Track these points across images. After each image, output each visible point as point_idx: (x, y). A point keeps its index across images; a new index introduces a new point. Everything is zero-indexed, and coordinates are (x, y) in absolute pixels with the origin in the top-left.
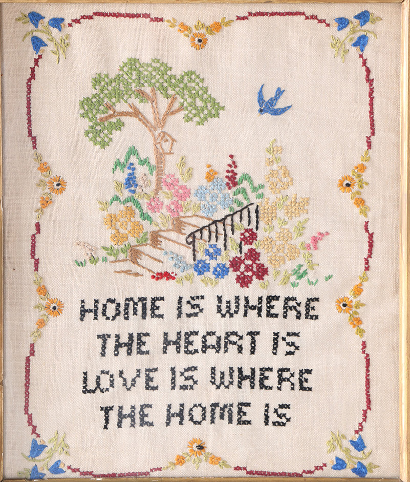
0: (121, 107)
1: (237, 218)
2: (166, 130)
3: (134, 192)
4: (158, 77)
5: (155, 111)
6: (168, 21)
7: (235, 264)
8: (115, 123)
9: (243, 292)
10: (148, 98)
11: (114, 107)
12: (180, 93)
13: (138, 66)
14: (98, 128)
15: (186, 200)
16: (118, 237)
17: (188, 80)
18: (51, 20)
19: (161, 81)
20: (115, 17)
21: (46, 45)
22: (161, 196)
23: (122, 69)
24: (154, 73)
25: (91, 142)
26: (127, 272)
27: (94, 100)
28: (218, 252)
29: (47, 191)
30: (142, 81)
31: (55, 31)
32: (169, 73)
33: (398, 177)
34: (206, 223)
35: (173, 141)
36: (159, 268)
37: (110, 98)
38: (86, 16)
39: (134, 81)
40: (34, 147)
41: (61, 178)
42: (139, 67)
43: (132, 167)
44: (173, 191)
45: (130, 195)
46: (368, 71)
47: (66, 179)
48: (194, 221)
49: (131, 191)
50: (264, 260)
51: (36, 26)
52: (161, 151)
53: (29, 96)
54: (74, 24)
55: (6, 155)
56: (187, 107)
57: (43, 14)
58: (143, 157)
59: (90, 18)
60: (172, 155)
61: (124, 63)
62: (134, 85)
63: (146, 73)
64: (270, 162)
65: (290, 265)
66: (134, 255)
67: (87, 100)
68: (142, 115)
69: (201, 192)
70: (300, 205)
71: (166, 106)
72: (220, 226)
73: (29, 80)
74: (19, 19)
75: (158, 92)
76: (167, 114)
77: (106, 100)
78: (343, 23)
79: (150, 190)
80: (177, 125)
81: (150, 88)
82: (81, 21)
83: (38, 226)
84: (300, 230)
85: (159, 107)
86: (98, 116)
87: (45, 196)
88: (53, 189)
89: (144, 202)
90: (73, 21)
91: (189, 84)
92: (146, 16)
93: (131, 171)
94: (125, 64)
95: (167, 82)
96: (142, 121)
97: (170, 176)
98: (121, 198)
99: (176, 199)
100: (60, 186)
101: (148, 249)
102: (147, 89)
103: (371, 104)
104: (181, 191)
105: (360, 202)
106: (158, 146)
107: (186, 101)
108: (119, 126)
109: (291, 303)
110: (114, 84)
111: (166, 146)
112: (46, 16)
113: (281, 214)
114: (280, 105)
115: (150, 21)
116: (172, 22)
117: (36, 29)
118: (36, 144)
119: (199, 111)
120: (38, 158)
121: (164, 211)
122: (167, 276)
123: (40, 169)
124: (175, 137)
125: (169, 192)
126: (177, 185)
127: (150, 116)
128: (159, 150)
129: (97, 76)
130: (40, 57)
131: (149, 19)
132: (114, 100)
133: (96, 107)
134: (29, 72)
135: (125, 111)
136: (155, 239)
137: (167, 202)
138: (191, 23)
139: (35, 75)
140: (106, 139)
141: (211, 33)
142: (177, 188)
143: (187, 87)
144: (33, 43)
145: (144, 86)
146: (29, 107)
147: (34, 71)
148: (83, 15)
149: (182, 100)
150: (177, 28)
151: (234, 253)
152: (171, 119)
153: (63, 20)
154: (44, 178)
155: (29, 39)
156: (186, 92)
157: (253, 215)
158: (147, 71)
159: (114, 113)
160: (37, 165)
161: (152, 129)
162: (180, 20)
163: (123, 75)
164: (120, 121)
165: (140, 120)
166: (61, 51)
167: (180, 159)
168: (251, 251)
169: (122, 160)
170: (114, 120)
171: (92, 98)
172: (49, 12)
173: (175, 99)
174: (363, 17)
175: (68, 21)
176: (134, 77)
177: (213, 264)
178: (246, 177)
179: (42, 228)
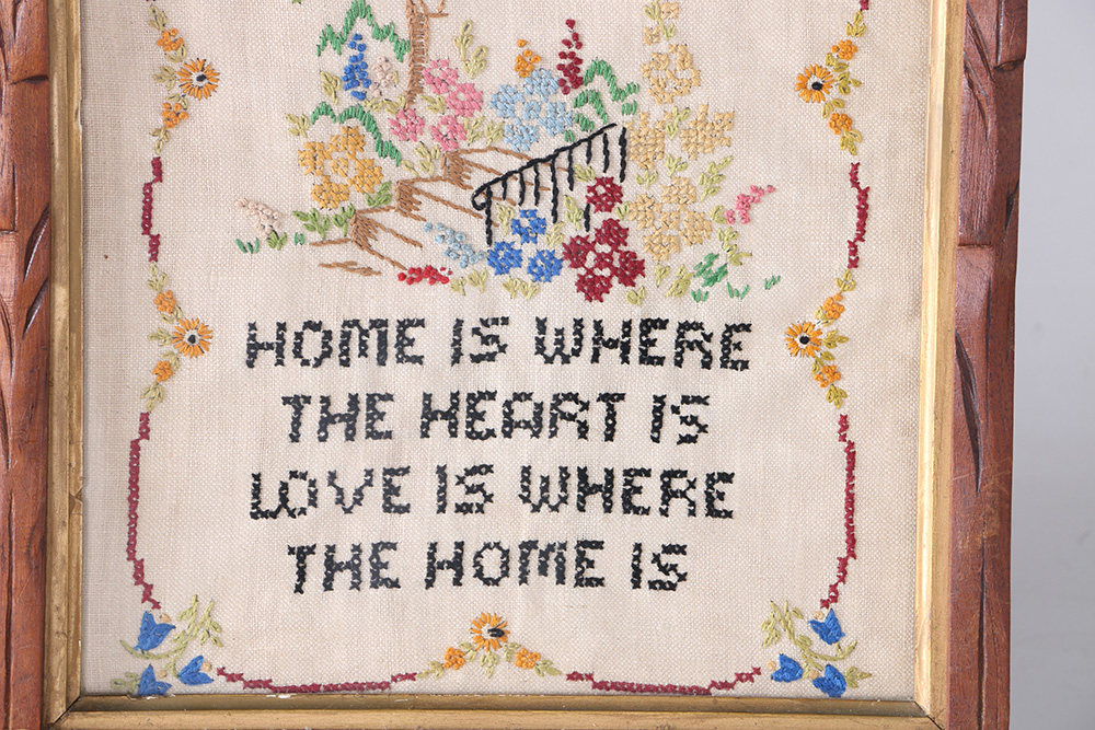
1: (580, 154)
3: (363, 96)
7: (576, 252)
9: (591, 311)
15: (472, 115)
16: (327, 192)
22: (421, 106)
26: (348, 266)
28: (539, 226)
29: (177, 90)
33: (925, 70)
34: (516, 164)
36: (414, 259)
41: (207, 63)
43: (359, 42)
44: (446, 95)
45: (354, 102)
47: (217, 67)
48: (488, 159)
49: (356, 94)
50: (636, 244)
52: (421, 10)
55: (89, 12)
58: (382, 21)
60: (444, 19)
65: (691, 256)
66: (363, 230)
69: (505, 100)
70: (716, 129)
72: (545, 171)
79: (396, 94)
83: (157, 165)
84: (714, 180)
87: (172, 103)
88: (189, 89)
89: (384, 119)
93: (356, 52)
97: (440, 64)
98: (335, 109)
99: (452, 112)
100: (205, 82)
101: (390, 218)
104: (462, 96)
105: (843, 123)
109: (692, 335)
113: (673, 146)
120: (158, 19)
121: (426, 137)
122: (431, 274)
123: (162, 43)
125: (436, 97)
126: (454, 84)
128: (418, 9)
136: (407, 198)
137: (432, 118)
142: (453, 88)
151: (572, 229)
154: (170, 63)
157: (615, 149)
160: (156, 34)
167: (462, 27)
168: (609, 224)
169: (338, 29)
177: (529, 251)
178: (602, 68)
179: (167, 170)
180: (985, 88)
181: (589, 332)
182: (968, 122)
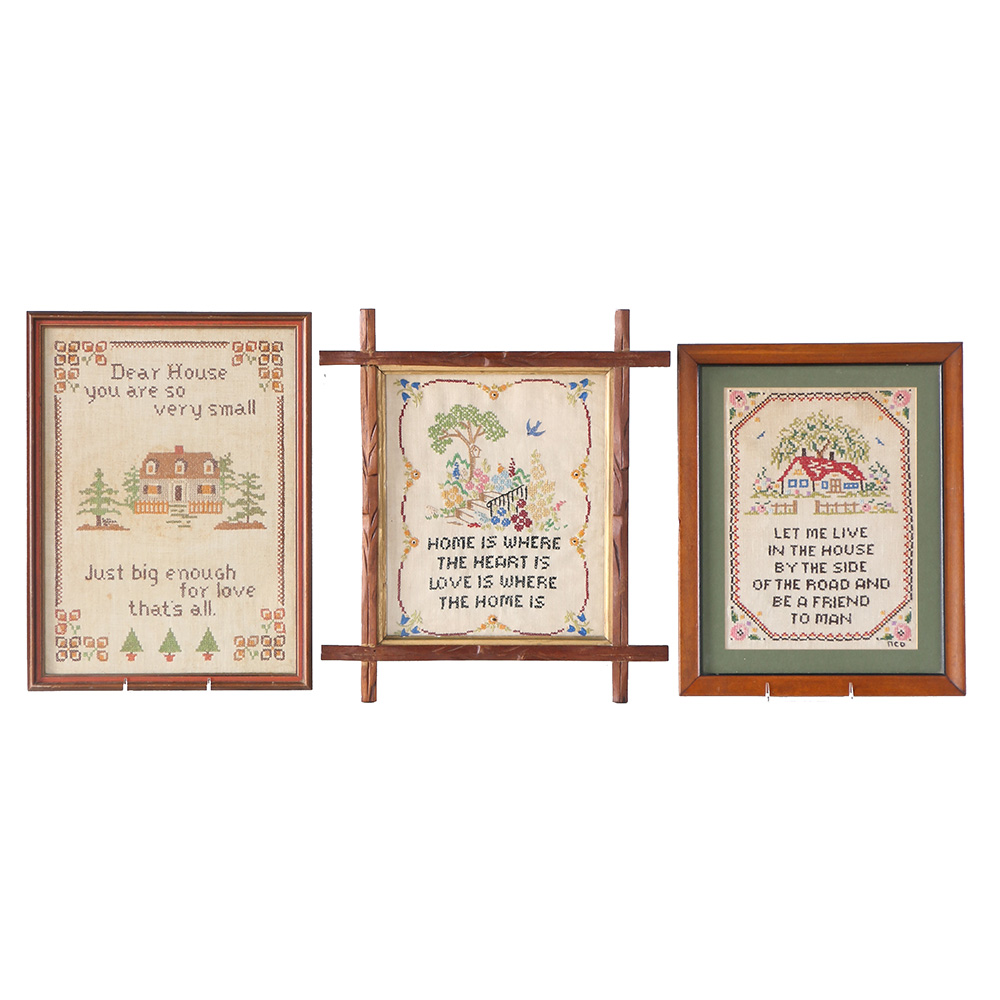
0: (451, 431)
1: (515, 493)
2: (476, 444)
3: (458, 478)
4: (471, 415)
5: (470, 433)
6: (477, 384)
7: (514, 519)
9: (519, 534)
10: (466, 426)
11: (447, 431)
12: (484, 424)
13: (460, 409)
14: (438, 443)
15: (486, 483)
16: (449, 503)
18: (413, 383)
19: (473, 417)
20: (448, 382)
21: (410, 397)
22: (473, 480)
23: (451, 410)
24: (469, 413)
25: (435, 451)
26: (454, 523)
28: (505, 512)
29: (410, 478)
30: (463, 417)
31: (415, 389)
32: (478, 413)
33: (604, 471)
34: (499, 495)
35: (480, 450)
36: (472, 521)
37: (445, 427)
38: (432, 381)
39: (458, 417)
40: (403, 454)
41: (418, 470)
43: (457, 464)
44: (480, 478)
45: (456, 480)
46: (587, 412)
47: (420, 471)
48: (491, 494)
49: (456, 478)
50: (529, 516)
51: (405, 387)
54: (425, 386)
55: (388, 458)
56: (487, 432)
57: (408, 380)
58: (463, 459)
59: (435, 382)
60: (479, 458)
62: (458, 419)
63: (465, 413)
64: (533, 462)
65: (544, 519)
66: (458, 513)
67: (432, 428)
68: (462, 436)
69: (495, 479)
70: (550, 486)
71: (476, 431)
72: (506, 497)
73: (401, 417)
74: (395, 383)
75: (471, 423)
76: (476, 435)
77: (443, 427)
78: (573, 385)
79: (467, 478)
80: (481, 441)
81: (467, 421)
82: (429, 384)
83: (405, 497)
84: (550, 500)
85: (472, 431)
86: (438, 437)
87: (409, 481)
88: (413, 477)
89: (463, 484)
90: (425, 384)
91: (489, 418)
92: (465, 381)
93: (456, 467)
94: (454, 408)
95: (476, 418)
96: (463, 439)
97: (478, 470)
98: (451, 482)
99: (481, 482)
100: (417, 475)
101: (465, 510)
102: (465, 422)
103: (589, 430)
104: (484, 478)
105: (583, 484)
106: (471, 453)
107: (487, 428)
108: (450, 442)
109: (545, 540)
110: (447, 419)
111: (476, 453)
112: (410, 382)
113: (539, 491)
114: (538, 431)
115: (467, 384)
116: (479, 384)
118: (404, 452)
119: (494, 434)
120: (405, 459)
121: (474, 489)
122: (476, 525)
123: (406, 465)
124: (481, 448)
125: (477, 478)
126: (482, 475)
127: (467, 437)
128: (472, 455)
129: (438, 414)
130: (407, 404)
132: (447, 428)
133: (437, 431)
134: (401, 412)
135: (453, 433)
136: (470, 505)
137: (476, 484)
138: (490, 385)
139: (404, 414)
140: (443, 449)
141: (501, 391)
143: (487, 420)
144: (403, 396)
145: (464, 420)
147: (403, 412)
148: (430, 381)
149: (485, 428)
150: (482, 388)
151: (513, 513)
152: (478, 438)
153: (419, 383)
154: (408, 471)
155: (401, 394)
156: (487, 423)
157: (524, 491)
158: (465, 411)
159: (447, 435)
160: (405, 463)
161: (468, 443)
162: (484, 383)
163: (452, 414)
164: (451, 439)
165: (461, 439)
166: (418, 401)
167: (484, 460)
168: (523, 511)
169: (452, 461)
170: (447, 439)
171: (435, 427)
172: (412, 379)
173: (481, 427)
174: (585, 382)
175: (422, 384)
176: (458, 415)
177: (502, 518)
178: (520, 470)
179: (407, 498)
180: (619, 475)
181: (518, 540)
182: (615, 484)
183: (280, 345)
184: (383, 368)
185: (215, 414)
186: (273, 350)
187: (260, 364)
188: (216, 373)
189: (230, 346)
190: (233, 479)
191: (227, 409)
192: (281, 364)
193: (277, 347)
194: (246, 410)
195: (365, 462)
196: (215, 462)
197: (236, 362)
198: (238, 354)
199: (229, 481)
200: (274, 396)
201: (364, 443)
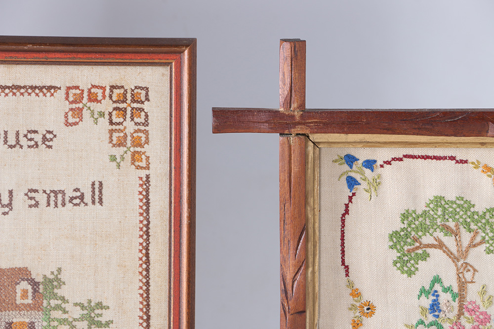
0: (427, 239)
2: (468, 261)
3: (438, 316)
4: (461, 213)
5: (459, 243)
6: (473, 163)
8: (421, 254)
10: (452, 232)
11: (420, 239)
12: (482, 228)
13: (443, 203)
14: (406, 258)
15: (486, 325)
17: (490, 216)
18: (365, 162)
19: (464, 217)
20: (423, 160)
21: (359, 184)
22: (463, 321)
23: (428, 206)
24: (458, 210)
25: (399, 271)
27: (402, 233)
29: (358, 314)
30: (447, 217)
31: (367, 171)
32: (472, 210)
35: (475, 271)
37: (417, 232)
38: (396, 158)
39: (439, 217)
40: (347, 275)
41: (371, 303)
42: (445, 204)
43: (436, 294)
44: (474, 316)
45: (434, 319)
47: (375, 304)
49: (435, 316)
51: (351, 167)
52: (463, 280)
53: (343, 229)
54: (385, 165)
55: (322, 282)
56: (488, 241)
57: (357, 156)
58: (446, 285)
59: (401, 160)
60: (473, 284)
61: (430, 200)
62: (439, 220)
63: (451, 210)
67: (396, 234)
68: (446, 248)
71: (469, 239)
73: (344, 215)
74: (336, 161)
75: (461, 227)
76: (469, 247)
77: (413, 233)
79: (453, 315)
80: (478, 256)
81: (454, 223)
82: (392, 162)
85: (462, 240)
86: (406, 248)
87: (356, 319)
88: (363, 313)
89: (447, 326)
90: (385, 162)
91: (491, 219)
92: (452, 158)
93: (435, 298)
94: (432, 202)
95: (470, 218)
96: (446, 252)
97: (471, 303)
98: (426, 322)
99: (477, 323)
100: (370, 310)
102: (451, 224)
104: (481, 317)
106: (461, 275)
107: (488, 235)
108: (425, 257)
110: (420, 219)
111: (468, 276)
112: (360, 159)
115: (456, 163)
116: (476, 164)
117: (351, 169)
118: (348, 272)
120: (350, 284)
123: (352, 294)
124: (476, 268)
125: (470, 317)
126: (478, 312)
127: (454, 249)
128: (462, 279)
129: (405, 212)
130: (354, 194)
131: (454, 161)
132: (420, 233)
133: (404, 240)
134: (344, 208)
135: (430, 243)
137: (468, 326)
139: (349, 210)
140: (413, 269)
142: (478, 313)
143: (489, 222)
144: (348, 182)
145: (448, 221)
146: (343, 239)
147: (348, 207)
148: (393, 157)
149: (484, 235)
150: (481, 169)
152: (473, 252)
153: (375, 161)
154: (355, 303)
155: (345, 177)
156: (488, 227)
158: (452, 207)
159: (420, 245)
160: (350, 291)
161: (455, 259)
162: (483, 162)
163: (429, 211)
164: (426, 253)
165: (444, 252)
166: (373, 190)
167: (481, 287)
169: (427, 288)
170: (420, 251)
171: (401, 232)
172: (363, 155)
173: (477, 233)
175: (380, 162)
176: (440, 213)
183: (143, 92)
184: (316, 137)
185: (37, 205)
186: (134, 101)
187: (111, 123)
188: (38, 138)
189: (61, 94)
190: (65, 312)
191: (55, 197)
192: (146, 123)
193: (140, 95)
194: (88, 198)
195: (285, 291)
196: (35, 284)
197: (71, 120)
198: (74, 106)
199: (57, 314)
200: (134, 176)
201: (283, 261)
